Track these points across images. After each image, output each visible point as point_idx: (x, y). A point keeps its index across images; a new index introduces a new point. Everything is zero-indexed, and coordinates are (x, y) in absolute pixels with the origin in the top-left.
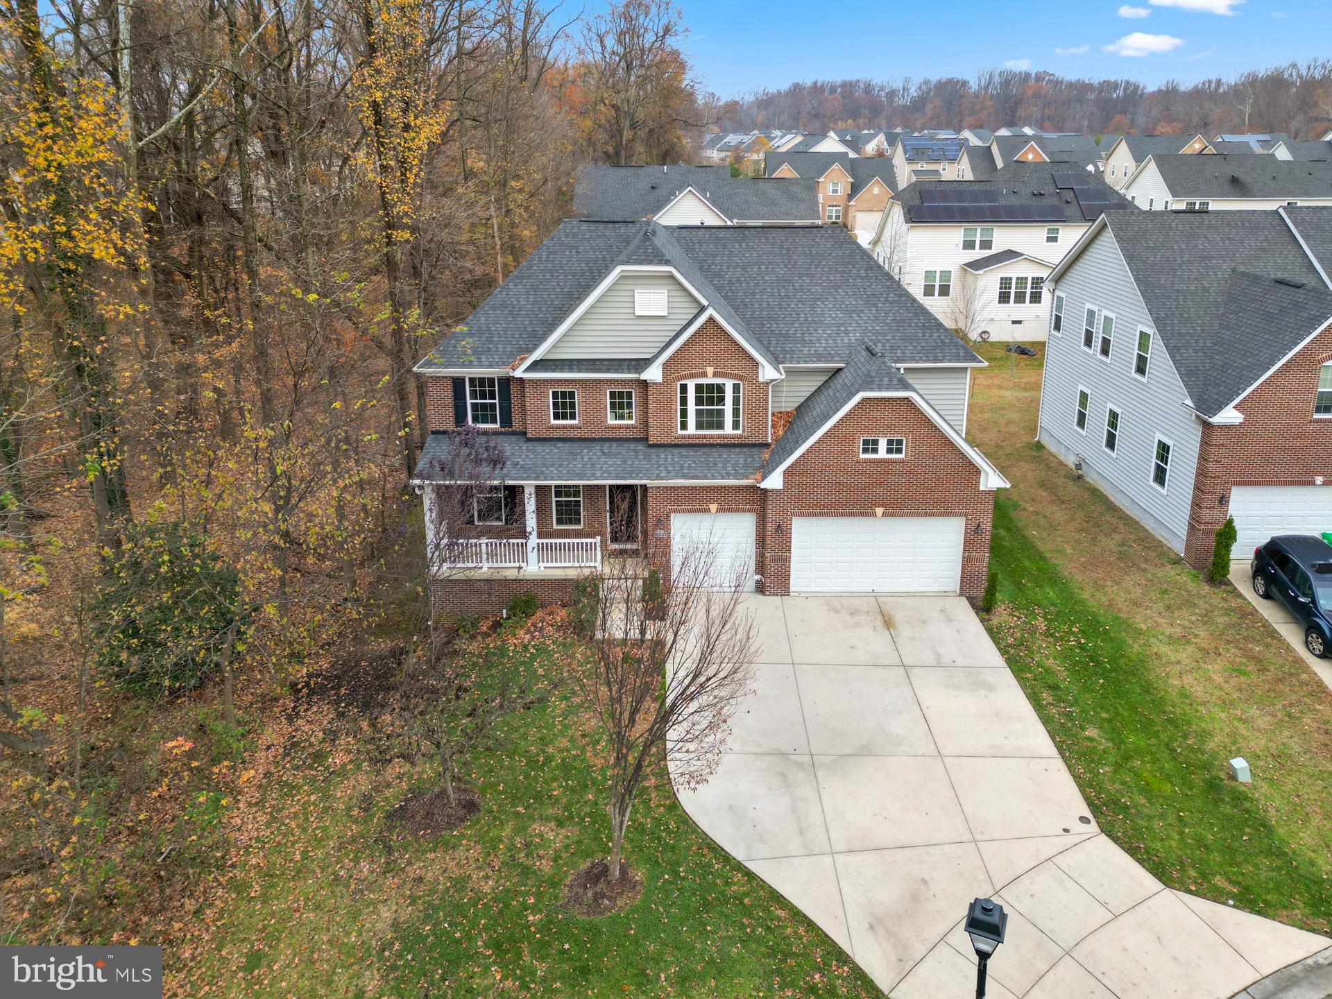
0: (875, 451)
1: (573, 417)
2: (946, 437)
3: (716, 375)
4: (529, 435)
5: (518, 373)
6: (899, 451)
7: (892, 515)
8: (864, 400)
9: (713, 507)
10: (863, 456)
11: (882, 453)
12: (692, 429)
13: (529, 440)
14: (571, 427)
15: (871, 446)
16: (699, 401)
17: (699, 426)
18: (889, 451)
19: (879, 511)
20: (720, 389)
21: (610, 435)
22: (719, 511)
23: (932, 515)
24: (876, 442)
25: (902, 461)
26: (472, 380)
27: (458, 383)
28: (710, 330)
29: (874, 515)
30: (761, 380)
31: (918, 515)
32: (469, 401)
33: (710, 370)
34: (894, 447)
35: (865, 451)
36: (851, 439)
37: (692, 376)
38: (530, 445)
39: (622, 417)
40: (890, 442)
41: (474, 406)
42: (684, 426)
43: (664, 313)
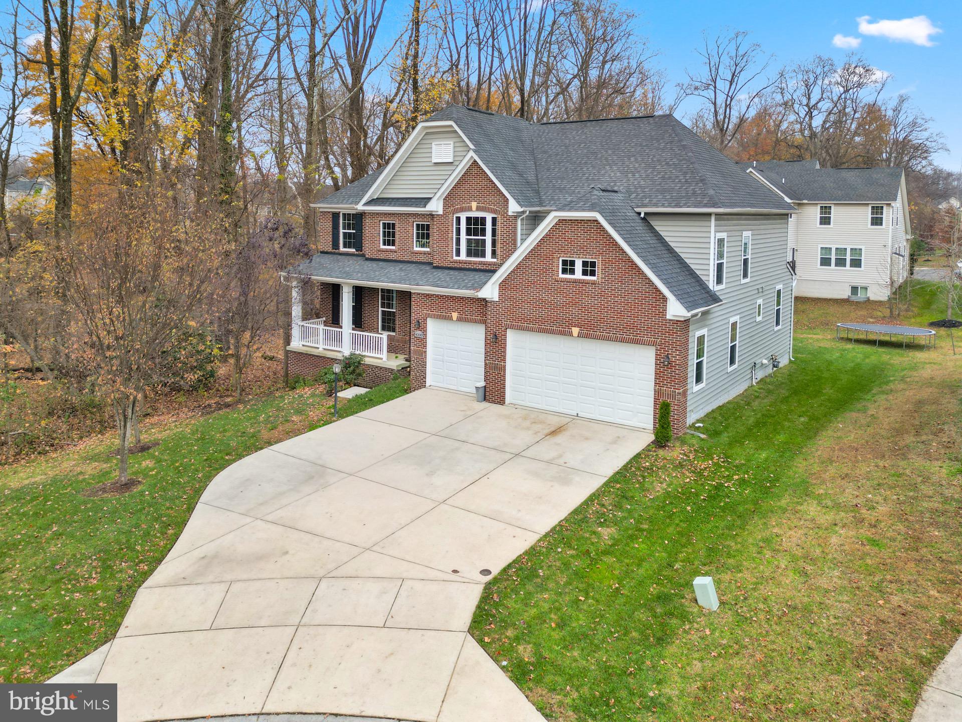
0: (572, 272)
1: (393, 245)
2: (633, 262)
3: (478, 209)
4: (367, 256)
5: (360, 207)
6: (593, 273)
7: (587, 336)
8: (562, 221)
9: (455, 315)
10: (561, 276)
11: (578, 275)
12: (463, 256)
13: (367, 259)
14: (391, 251)
15: (568, 267)
16: (469, 232)
17: (469, 254)
18: (585, 273)
19: (575, 331)
20: (483, 220)
21: (414, 259)
22: (459, 319)
23: (622, 341)
24: (572, 263)
25: (594, 283)
26: (344, 215)
27: (335, 216)
28: (474, 171)
29: (570, 334)
30: (510, 213)
31: (609, 339)
32: (342, 231)
33: (474, 205)
34: (589, 268)
35: (564, 271)
36: (550, 258)
37: (462, 210)
38: (368, 263)
39: (423, 246)
40: (585, 264)
41: (345, 234)
42: (458, 254)
43: (451, 160)
